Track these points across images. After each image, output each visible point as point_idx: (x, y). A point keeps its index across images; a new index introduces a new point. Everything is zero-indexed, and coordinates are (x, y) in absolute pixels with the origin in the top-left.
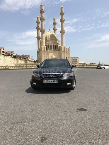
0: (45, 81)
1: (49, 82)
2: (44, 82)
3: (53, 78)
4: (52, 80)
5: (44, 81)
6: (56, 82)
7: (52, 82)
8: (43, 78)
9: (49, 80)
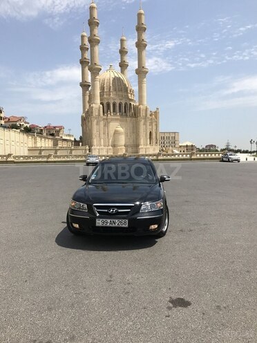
0: (99, 223)
1: (108, 224)
2: (97, 225)
3: (116, 215)
4: (116, 221)
5: (97, 221)
6: (124, 223)
7: (116, 225)
8: (95, 215)
9: (109, 221)
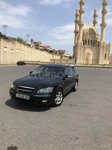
1: (21, 97)
2: (16, 96)
7: (24, 97)
8: (17, 91)
9: (21, 95)
